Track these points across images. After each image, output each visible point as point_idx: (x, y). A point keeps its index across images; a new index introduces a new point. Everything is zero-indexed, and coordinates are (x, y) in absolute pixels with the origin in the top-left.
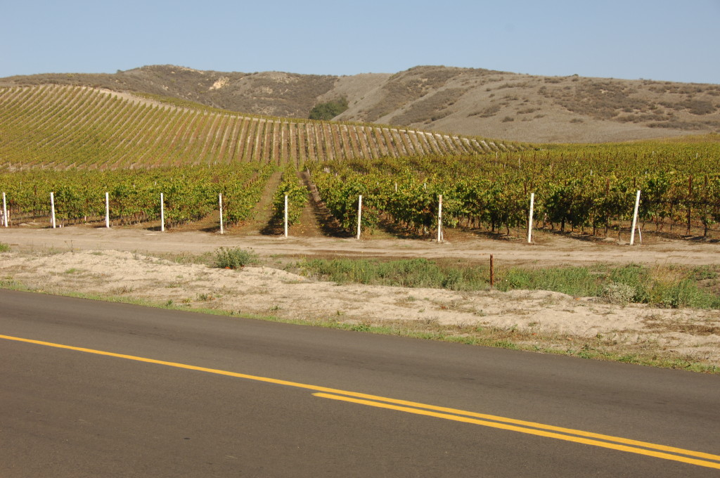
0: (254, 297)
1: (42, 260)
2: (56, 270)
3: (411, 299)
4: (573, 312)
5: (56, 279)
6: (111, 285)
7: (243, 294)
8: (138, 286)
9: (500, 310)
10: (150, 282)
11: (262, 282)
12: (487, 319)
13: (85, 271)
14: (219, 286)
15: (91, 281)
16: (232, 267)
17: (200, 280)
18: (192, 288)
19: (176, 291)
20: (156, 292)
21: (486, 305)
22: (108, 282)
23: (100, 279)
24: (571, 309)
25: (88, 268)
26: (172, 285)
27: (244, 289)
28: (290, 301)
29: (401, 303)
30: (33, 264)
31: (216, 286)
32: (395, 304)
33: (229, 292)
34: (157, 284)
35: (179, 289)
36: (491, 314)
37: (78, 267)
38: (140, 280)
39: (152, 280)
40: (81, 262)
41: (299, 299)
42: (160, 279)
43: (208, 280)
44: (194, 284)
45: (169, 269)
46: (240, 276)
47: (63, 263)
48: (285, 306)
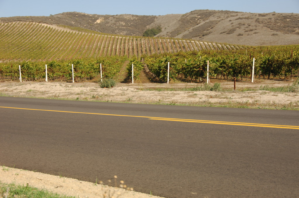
0: (118, 97)
1: (15, 87)
2: (22, 91)
3: (196, 95)
4: (277, 96)
5: (22, 93)
6: (49, 94)
7: (113, 96)
8: (62, 95)
9: (240, 97)
10: (67, 93)
11: (122, 92)
12: (234, 100)
13: (36, 91)
14: (101, 93)
15: (39, 94)
16: (107, 87)
17: (92, 92)
18: (88, 95)
19: (80, 96)
20: (71, 97)
21: (233, 96)
22: (47, 94)
23: (43, 93)
24: (276, 95)
25: (38, 89)
26: (78, 94)
27: (113, 94)
28: (136, 97)
29: (190, 96)
30: (11, 89)
31: (100, 93)
32: (188, 97)
33: (106, 95)
34: (71, 94)
35: (82, 95)
36: (235, 98)
37: (33, 89)
38: (63, 92)
39: (69, 92)
40: (34, 87)
41: (140, 97)
42: (73, 92)
43: (96, 91)
44: (89, 93)
45: (77, 88)
46: (111, 90)
47: (25, 88)
48: (133, 99)
